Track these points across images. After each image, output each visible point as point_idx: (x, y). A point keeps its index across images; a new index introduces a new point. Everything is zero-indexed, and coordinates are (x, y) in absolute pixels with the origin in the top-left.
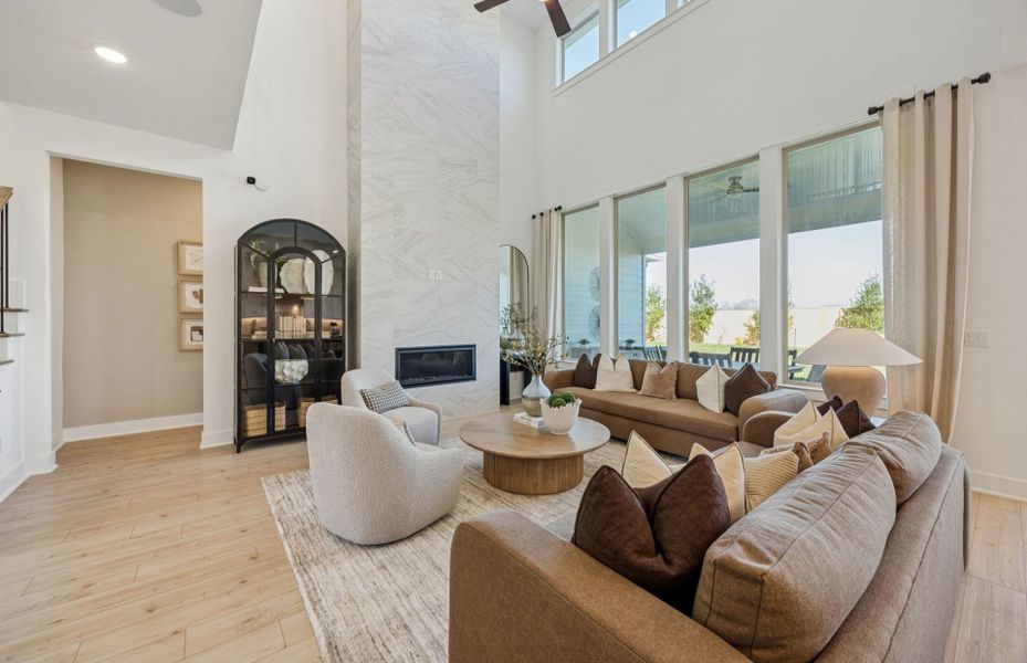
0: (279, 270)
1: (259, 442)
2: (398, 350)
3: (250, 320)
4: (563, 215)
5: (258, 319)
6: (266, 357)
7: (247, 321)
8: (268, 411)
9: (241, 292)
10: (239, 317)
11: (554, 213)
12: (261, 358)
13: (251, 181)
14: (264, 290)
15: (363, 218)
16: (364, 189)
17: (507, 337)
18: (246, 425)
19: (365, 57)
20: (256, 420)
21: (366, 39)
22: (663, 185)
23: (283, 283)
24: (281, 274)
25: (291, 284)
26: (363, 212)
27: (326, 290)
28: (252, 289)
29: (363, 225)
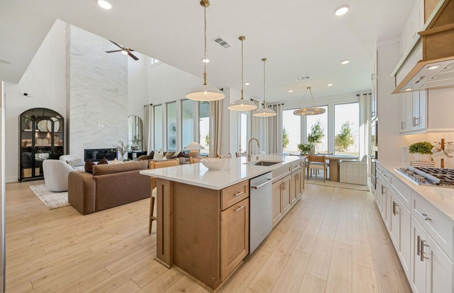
0: (37, 124)
1: (29, 180)
2: (85, 150)
3: (25, 140)
4: (154, 106)
5: (28, 140)
6: (31, 153)
7: (23, 141)
8: (32, 170)
9: (21, 131)
10: (21, 139)
11: (150, 106)
12: (29, 154)
13: (26, 94)
14: (31, 130)
15: (71, 107)
16: (71, 98)
17: (134, 146)
18: (23, 174)
19: (71, 56)
20: (27, 172)
21: (72, 50)
22: (175, 102)
23: (39, 128)
24: (38, 125)
25: (42, 129)
26: (71, 105)
27: (56, 130)
28: (25, 130)
29: (71, 110)
